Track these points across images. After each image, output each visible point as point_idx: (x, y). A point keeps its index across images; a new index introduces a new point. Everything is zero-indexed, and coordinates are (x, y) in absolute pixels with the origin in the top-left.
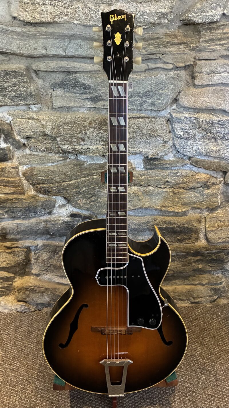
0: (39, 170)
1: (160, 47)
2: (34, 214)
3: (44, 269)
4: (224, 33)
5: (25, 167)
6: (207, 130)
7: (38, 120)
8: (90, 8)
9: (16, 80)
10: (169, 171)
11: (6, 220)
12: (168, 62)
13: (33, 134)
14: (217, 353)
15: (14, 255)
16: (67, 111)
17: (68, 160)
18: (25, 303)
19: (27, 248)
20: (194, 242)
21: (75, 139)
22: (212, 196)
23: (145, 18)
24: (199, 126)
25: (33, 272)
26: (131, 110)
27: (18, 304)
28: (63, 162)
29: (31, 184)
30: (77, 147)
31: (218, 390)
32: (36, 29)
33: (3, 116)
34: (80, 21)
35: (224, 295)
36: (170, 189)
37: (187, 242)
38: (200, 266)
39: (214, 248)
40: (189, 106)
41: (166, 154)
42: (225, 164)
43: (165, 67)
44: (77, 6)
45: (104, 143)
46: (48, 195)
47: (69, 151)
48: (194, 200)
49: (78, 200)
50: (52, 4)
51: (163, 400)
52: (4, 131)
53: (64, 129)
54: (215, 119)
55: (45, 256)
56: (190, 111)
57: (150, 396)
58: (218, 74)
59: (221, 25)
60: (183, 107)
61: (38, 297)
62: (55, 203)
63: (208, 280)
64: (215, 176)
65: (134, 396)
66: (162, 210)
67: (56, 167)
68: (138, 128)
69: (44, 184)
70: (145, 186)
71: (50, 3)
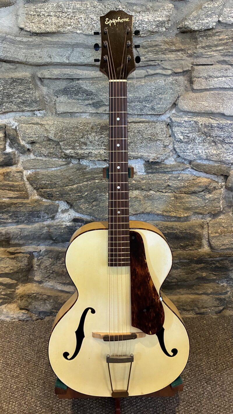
0: (43, 174)
1: (158, 54)
2: (37, 218)
3: (46, 276)
4: (221, 40)
5: (29, 172)
6: (206, 133)
7: (43, 125)
8: (91, 18)
9: (22, 87)
10: (170, 175)
11: (10, 224)
12: (167, 68)
13: (37, 139)
14: (223, 363)
15: (17, 261)
16: (70, 116)
17: (71, 165)
18: (27, 311)
19: (30, 254)
20: (197, 249)
21: (78, 143)
22: (214, 200)
23: (144, 27)
24: (199, 129)
25: (36, 278)
26: (131, 115)
27: (20, 312)
28: (66, 166)
29: (35, 189)
30: (80, 152)
31: (224, 400)
32: (42, 39)
33: (9, 122)
34: (83, 31)
35: (230, 306)
36: (172, 193)
37: (190, 248)
38: (204, 274)
39: (217, 255)
40: (188, 110)
41: (166, 158)
42: (226, 168)
43: (164, 72)
44: (79, 17)
45: (105, 147)
46: (52, 200)
47: (72, 155)
48: (196, 204)
49: (81, 205)
50: (57, 16)
51: (167, 410)
52: (10, 136)
53: (68, 133)
54: (214, 122)
55: (47, 262)
56: (189, 115)
57: (153, 405)
58: (216, 79)
59: (217, 32)
60: (183, 111)
61: (40, 305)
62: (58, 208)
63: (212, 289)
64: (216, 180)
65: (137, 405)
66: (163, 215)
67: (59, 171)
68: (139, 132)
69: (47, 188)
70: (146, 191)
71: (55, 14)
